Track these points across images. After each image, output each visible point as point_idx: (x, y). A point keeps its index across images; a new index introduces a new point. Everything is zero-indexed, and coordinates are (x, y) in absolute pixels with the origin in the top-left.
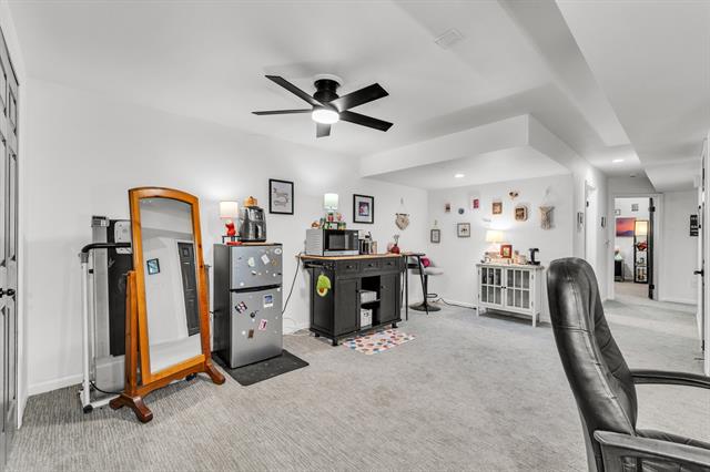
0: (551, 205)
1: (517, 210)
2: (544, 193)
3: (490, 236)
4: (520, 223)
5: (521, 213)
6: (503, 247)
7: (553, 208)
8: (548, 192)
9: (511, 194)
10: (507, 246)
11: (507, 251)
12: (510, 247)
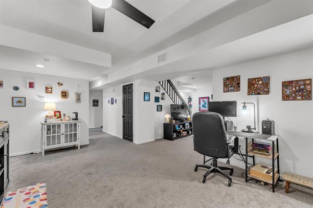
0: (80, 92)
1: (62, 93)
2: (77, 86)
3: (47, 106)
4: (64, 100)
5: (64, 95)
6: (55, 112)
7: (81, 94)
8: (78, 86)
9: (59, 83)
10: (58, 112)
11: (58, 114)
12: (60, 112)
